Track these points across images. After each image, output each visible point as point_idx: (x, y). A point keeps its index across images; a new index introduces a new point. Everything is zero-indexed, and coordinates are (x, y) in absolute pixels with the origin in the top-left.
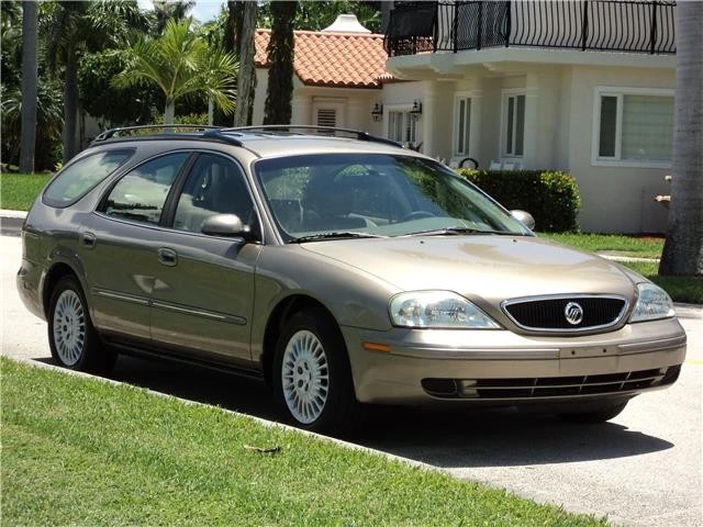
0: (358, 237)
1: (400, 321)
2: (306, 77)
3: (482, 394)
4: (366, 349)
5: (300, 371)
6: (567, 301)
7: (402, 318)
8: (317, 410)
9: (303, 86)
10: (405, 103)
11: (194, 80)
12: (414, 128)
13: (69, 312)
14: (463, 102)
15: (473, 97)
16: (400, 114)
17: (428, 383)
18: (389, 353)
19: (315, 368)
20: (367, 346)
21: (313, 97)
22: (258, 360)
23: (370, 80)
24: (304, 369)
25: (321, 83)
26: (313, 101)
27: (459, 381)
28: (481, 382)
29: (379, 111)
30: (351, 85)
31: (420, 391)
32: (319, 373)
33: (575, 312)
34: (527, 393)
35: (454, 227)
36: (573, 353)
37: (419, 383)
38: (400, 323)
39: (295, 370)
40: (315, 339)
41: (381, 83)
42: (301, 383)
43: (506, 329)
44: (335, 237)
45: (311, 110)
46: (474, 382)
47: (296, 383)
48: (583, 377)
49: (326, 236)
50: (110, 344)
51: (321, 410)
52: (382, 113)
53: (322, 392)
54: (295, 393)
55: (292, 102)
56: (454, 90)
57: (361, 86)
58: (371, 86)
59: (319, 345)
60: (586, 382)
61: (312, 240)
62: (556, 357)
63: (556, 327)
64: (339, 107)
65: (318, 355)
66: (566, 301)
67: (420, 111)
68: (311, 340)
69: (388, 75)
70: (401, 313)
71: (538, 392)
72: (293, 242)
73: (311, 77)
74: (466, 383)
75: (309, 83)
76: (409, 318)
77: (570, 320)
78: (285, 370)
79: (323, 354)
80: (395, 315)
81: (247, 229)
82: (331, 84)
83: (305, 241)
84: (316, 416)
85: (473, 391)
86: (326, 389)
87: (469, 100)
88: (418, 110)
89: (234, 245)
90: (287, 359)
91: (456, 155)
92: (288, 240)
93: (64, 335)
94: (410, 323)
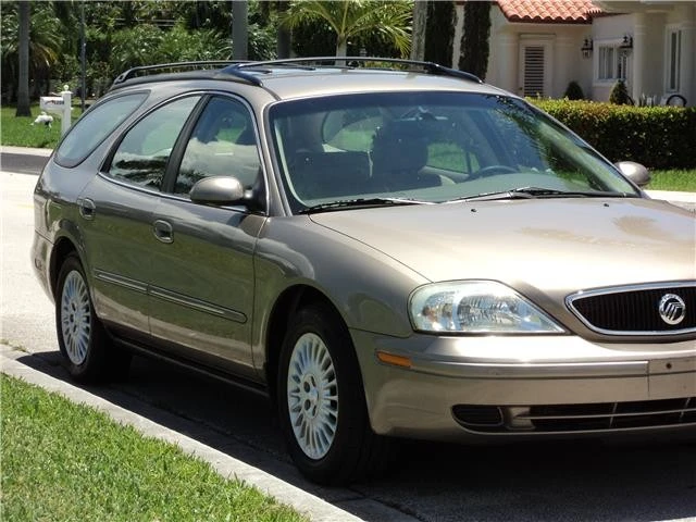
0: (393, 204)
1: (423, 323)
2: (511, 13)
3: (539, 425)
4: (383, 363)
5: (307, 389)
6: (663, 292)
7: (426, 320)
8: (326, 442)
9: (507, 21)
10: (614, 38)
11: (368, 17)
12: (625, 64)
13: (75, 298)
14: (674, 35)
15: (683, 29)
16: (611, 49)
17: (460, 411)
18: (407, 369)
19: (323, 385)
20: (382, 357)
21: (520, 34)
22: (261, 368)
23: (579, 15)
24: (311, 385)
25: (527, 19)
26: (520, 39)
27: (505, 408)
28: (535, 410)
29: (588, 48)
30: (559, 20)
31: (449, 422)
32: (328, 391)
33: (673, 307)
34: (603, 423)
35: (526, 188)
36: (669, 366)
37: (449, 412)
38: (424, 328)
39: (301, 386)
40: (322, 346)
41: (591, 17)
42: (308, 403)
43: (573, 333)
44: (361, 204)
45: (518, 47)
46: (527, 409)
47: (302, 403)
48: (685, 399)
49: (348, 204)
50: (117, 339)
51: (330, 442)
52: (592, 49)
53: (331, 417)
54: (301, 417)
55: (490, 39)
56: (665, 22)
57: (570, 20)
58: (580, 20)
59: (327, 355)
60: (690, 406)
61: (329, 209)
62: (645, 372)
63: (646, 330)
64: (547, 44)
65: (326, 367)
66: (660, 293)
67: (631, 46)
68: (317, 346)
69: (597, 9)
70: (425, 312)
71: (619, 423)
72: (304, 213)
73: (516, 13)
74: (515, 412)
75: (514, 19)
76: (436, 319)
77: (666, 319)
78: (291, 385)
79: (331, 367)
80: (417, 315)
81: (249, 195)
82: (537, 20)
83: (320, 210)
84: (326, 449)
85: (527, 421)
86: (336, 414)
87: (680, 32)
88: (628, 46)
89: (235, 216)
90: (292, 371)
91: (667, 92)
92: (299, 210)
93: (71, 326)
94: (437, 327)
